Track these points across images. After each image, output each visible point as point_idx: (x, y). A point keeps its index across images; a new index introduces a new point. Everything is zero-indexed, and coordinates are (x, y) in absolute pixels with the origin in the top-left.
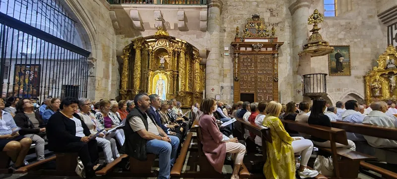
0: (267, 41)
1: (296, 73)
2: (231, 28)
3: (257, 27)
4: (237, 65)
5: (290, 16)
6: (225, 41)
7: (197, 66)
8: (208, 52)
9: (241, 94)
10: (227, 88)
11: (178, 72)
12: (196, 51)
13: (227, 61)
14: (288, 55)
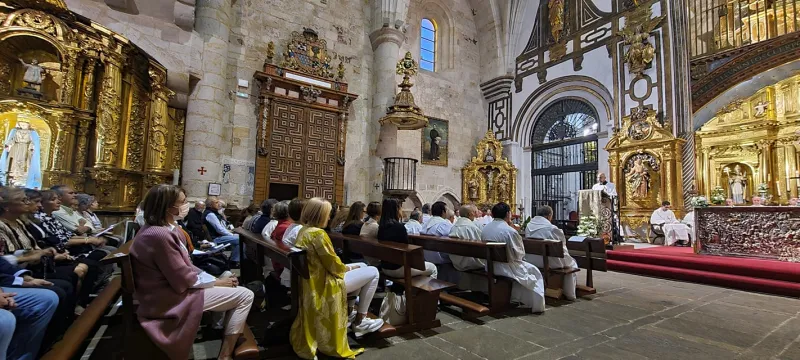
0: (328, 85)
1: (375, 153)
2: (256, 41)
3: (312, 54)
4: (265, 123)
5: (371, 51)
6: (239, 65)
7: (159, 107)
8: (193, 81)
9: (271, 184)
10: (240, 169)
11: (94, 115)
12: (158, 72)
13: (244, 111)
14: (364, 119)
